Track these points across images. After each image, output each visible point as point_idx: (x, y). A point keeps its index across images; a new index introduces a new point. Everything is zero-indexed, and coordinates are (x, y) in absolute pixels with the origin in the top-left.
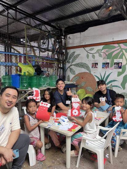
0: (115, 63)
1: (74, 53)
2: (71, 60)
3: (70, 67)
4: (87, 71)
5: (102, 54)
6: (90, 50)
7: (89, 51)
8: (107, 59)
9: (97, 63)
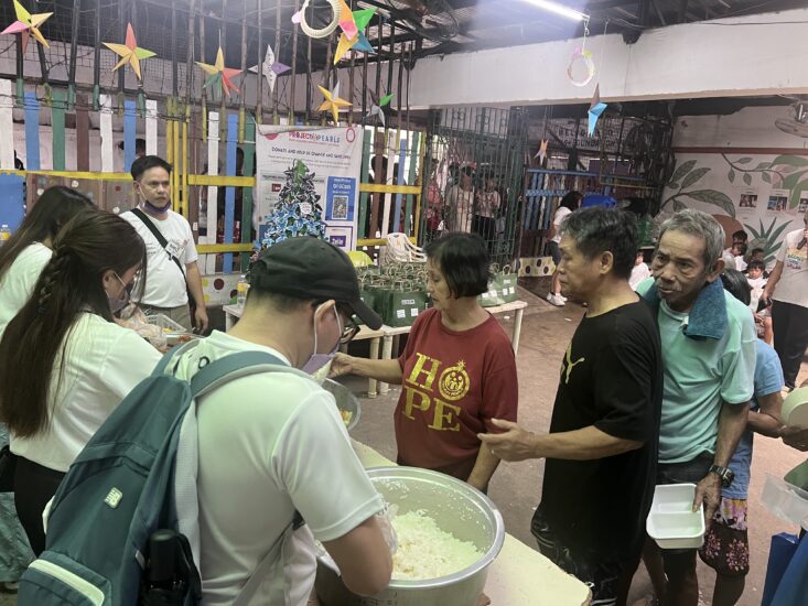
0: (802, 200)
1: (693, 163)
2: (682, 179)
3: (677, 199)
4: (727, 214)
5: (772, 174)
6: (740, 161)
7: (738, 165)
8: (784, 188)
9: (756, 197)
